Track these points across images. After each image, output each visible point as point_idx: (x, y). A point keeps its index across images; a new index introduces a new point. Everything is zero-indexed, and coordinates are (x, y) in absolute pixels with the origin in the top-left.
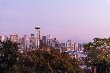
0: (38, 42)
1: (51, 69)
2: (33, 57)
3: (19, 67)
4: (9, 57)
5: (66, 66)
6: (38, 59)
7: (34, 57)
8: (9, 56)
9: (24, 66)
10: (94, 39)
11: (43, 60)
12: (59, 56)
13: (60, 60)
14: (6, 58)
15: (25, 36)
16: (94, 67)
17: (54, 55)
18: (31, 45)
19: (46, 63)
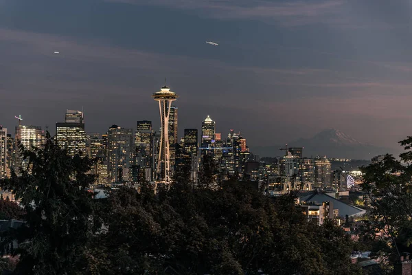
0: (168, 155)
1: (237, 264)
2: (160, 215)
3: (105, 255)
4: (54, 215)
5: (296, 255)
6: (181, 223)
7: (166, 216)
8: (55, 210)
9: (123, 251)
10: (403, 143)
11: (201, 229)
12: (270, 214)
13: (272, 228)
14: (44, 218)
15: (115, 126)
16: (402, 258)
17: (248, 207)
18: (139, 167)
19: (215, 240)
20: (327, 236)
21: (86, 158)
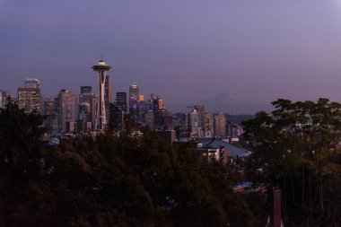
0: (104, 112)
1: (147, 194)
2: (91, 158)
3: (49, 189)
4: (15, 158)
6: (106, 164)
7: (95, 159)
8: (15, 154)
9: (63, 186)
10: (274, 103)
11: (120, 169)
12: (171, 156)
13: (173, 167)
14: (6, 160)
15: (64, 91)
16: (274, 188)
17: (155, 152)
18: (82, 121)
19: (131, 177)
20: (215, 172)
21: (39, 115)
